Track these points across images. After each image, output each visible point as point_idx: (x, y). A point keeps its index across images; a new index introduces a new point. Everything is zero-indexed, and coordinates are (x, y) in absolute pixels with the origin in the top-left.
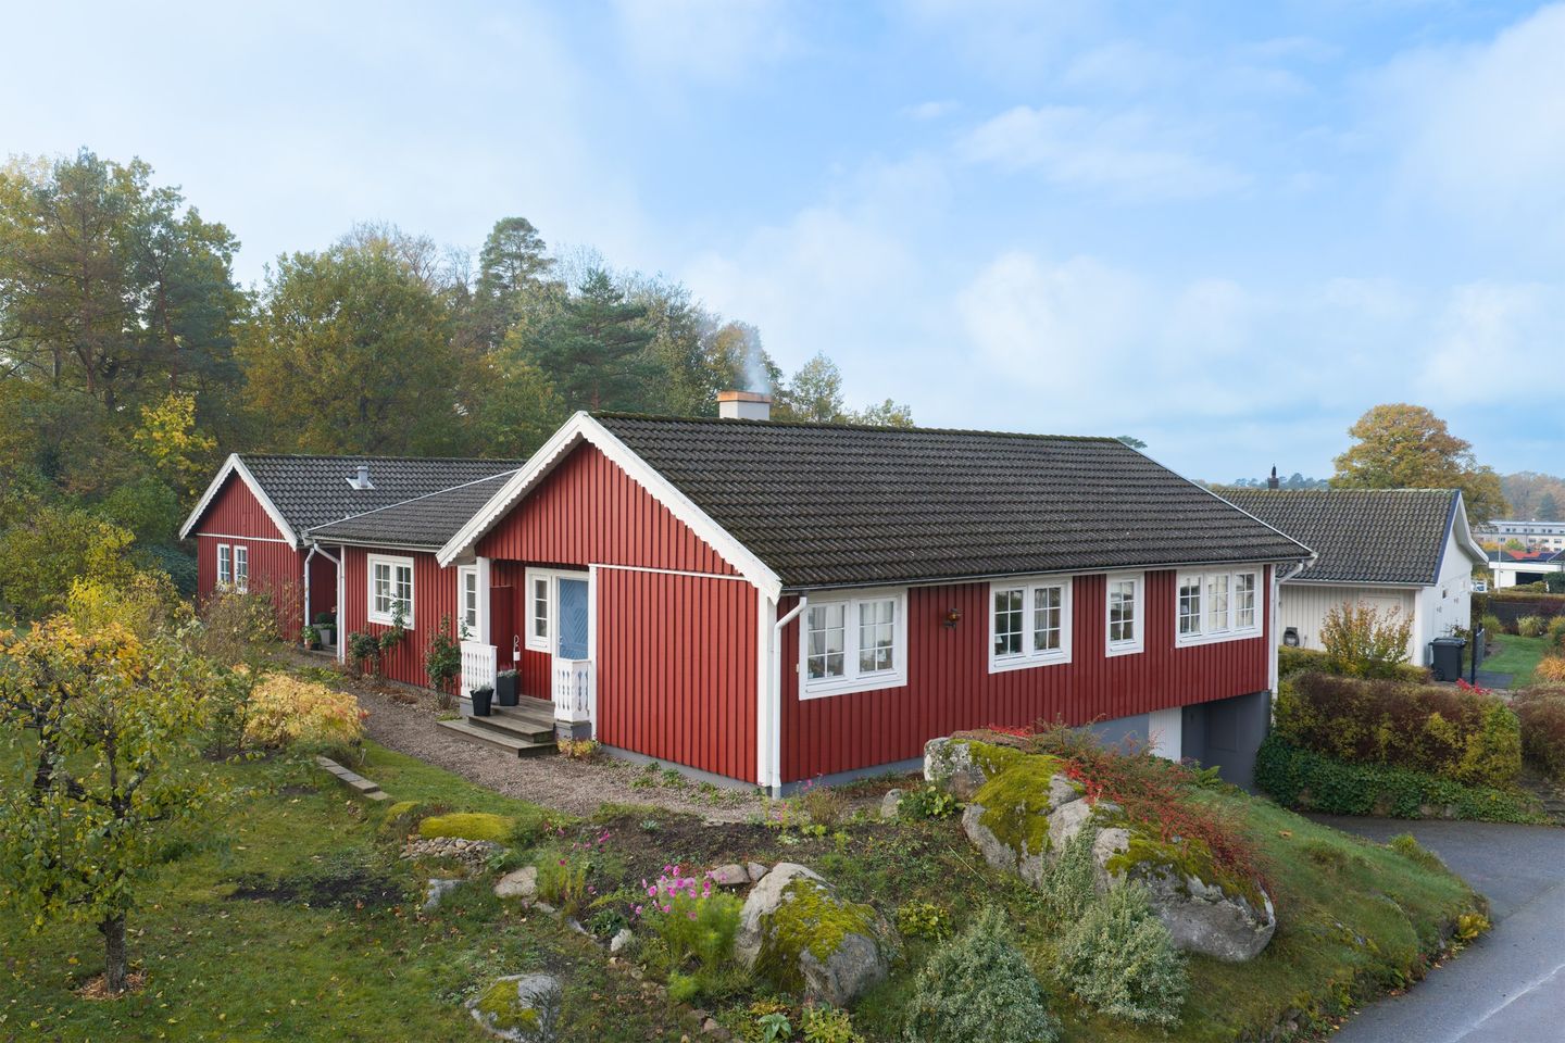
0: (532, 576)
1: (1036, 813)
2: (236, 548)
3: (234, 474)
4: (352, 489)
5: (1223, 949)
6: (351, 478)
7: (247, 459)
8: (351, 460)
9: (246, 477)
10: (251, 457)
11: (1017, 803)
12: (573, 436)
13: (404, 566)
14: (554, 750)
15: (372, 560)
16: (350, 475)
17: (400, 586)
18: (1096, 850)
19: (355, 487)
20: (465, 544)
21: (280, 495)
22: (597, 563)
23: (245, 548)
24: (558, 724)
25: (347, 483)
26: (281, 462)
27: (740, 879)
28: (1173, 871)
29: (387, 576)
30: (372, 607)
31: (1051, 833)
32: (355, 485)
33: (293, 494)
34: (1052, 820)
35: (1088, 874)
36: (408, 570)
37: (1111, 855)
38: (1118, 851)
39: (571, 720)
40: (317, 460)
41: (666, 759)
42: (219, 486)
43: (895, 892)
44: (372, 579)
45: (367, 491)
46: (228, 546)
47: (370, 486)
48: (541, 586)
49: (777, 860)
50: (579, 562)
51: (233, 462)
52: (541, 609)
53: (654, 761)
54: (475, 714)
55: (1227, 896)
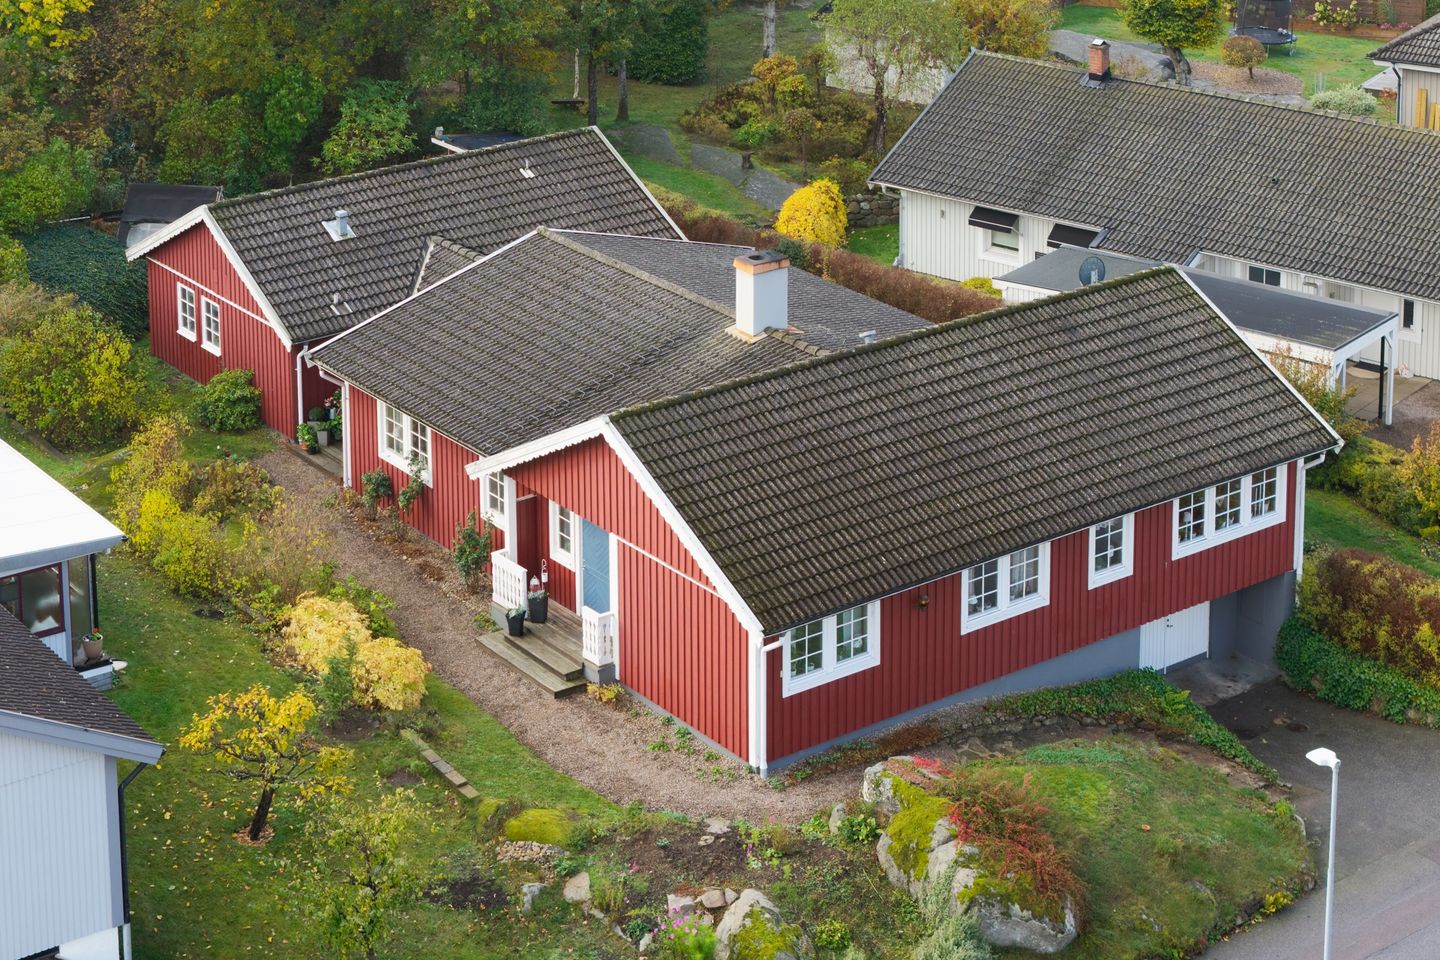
1: (922, 850)
2: (204, 299)
4: (332, 241)
5: (1038, 945)
6: (328, 221)
9: (221, 239)
10: (221, 208)
11: (911, 841)
12: (595, 434)
14: (584, 689)
16: (326, 216)
18: (953, 884)
19: (335, 236)
21: (261, 267)
22: (618, 534)
23: (217, 305)
24: (586, 664)
25: (325, 232)
26: (251, 208)
27: (719, 904)
28: (1000, 902)
29: (399, 419)
30: (382, 443)
31: (930, 866)
32: (334, 233)
33: (273, 264)
34: (931, 857)
35: (946, 901)
37: (962, 889)
38: (966, 887)
39: (597, 662)
40: (288, 196)
41: (678, 713)
43: (818, 913)
44: (382, 418)
45: (348, 242)
46: (192, 291)
47: (350, 232)
49: (745, 885)
51: (203, 216)
52: (564, 526)
53: (668, 713)
54: (511, 635)
55: (1034, 917)
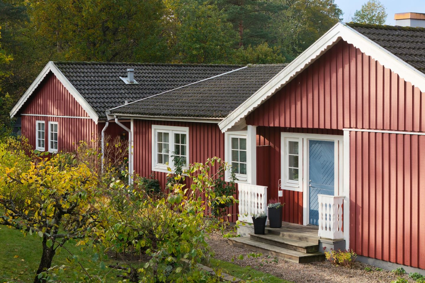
0: (286, 139)
2: (50, 123)
3: (51, 75)
4: (125, 84)
6: (123, 77)
7: (58, 64)
8: (120, 65)
9: (60, 76)
10: (61, 64)
12: (335, 40)
13: (180, 133)
14: (322, 258)
15: (155, 129)
16: (122, 75)
17: (177, 147)
19: (127, 83)
20: (242, 116)
21: (83, 87)
22: (350, 127)
23: (57, 123)
24: (322, 241)
25: (121, 80)
26: (79, 66)
29: (166, 140)
30: (155, 161)
32: (126, 81)
33: (90, 87)
36: (184, 136)
39: (332, 238)
40: (100, 65)
41: (411, 266)
42: (39, 83)
44: (155, 142)
45: (134, 85)
46: (44, 122)
47: (135, 82)
48: (294, 146)
50: (334, 127)
51: (51, 67)
52: (294, 161)
53: (400, 267)
54: (255, 233)
